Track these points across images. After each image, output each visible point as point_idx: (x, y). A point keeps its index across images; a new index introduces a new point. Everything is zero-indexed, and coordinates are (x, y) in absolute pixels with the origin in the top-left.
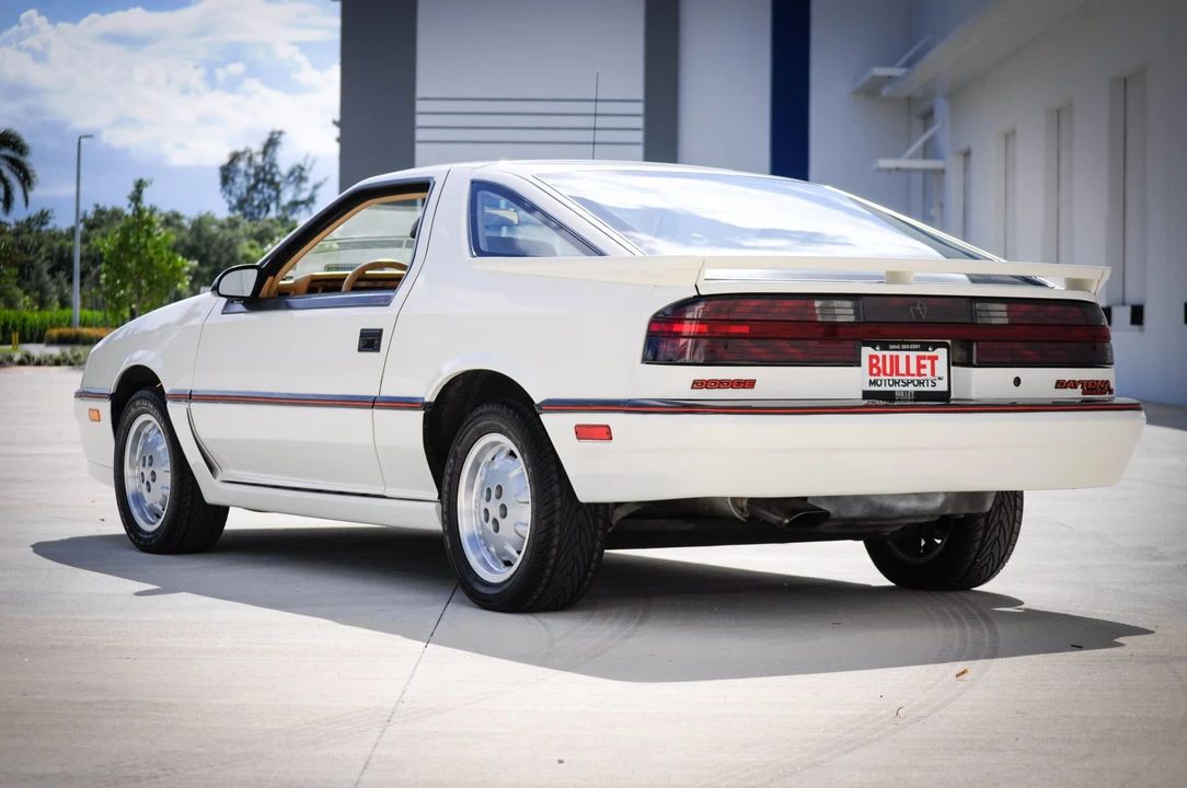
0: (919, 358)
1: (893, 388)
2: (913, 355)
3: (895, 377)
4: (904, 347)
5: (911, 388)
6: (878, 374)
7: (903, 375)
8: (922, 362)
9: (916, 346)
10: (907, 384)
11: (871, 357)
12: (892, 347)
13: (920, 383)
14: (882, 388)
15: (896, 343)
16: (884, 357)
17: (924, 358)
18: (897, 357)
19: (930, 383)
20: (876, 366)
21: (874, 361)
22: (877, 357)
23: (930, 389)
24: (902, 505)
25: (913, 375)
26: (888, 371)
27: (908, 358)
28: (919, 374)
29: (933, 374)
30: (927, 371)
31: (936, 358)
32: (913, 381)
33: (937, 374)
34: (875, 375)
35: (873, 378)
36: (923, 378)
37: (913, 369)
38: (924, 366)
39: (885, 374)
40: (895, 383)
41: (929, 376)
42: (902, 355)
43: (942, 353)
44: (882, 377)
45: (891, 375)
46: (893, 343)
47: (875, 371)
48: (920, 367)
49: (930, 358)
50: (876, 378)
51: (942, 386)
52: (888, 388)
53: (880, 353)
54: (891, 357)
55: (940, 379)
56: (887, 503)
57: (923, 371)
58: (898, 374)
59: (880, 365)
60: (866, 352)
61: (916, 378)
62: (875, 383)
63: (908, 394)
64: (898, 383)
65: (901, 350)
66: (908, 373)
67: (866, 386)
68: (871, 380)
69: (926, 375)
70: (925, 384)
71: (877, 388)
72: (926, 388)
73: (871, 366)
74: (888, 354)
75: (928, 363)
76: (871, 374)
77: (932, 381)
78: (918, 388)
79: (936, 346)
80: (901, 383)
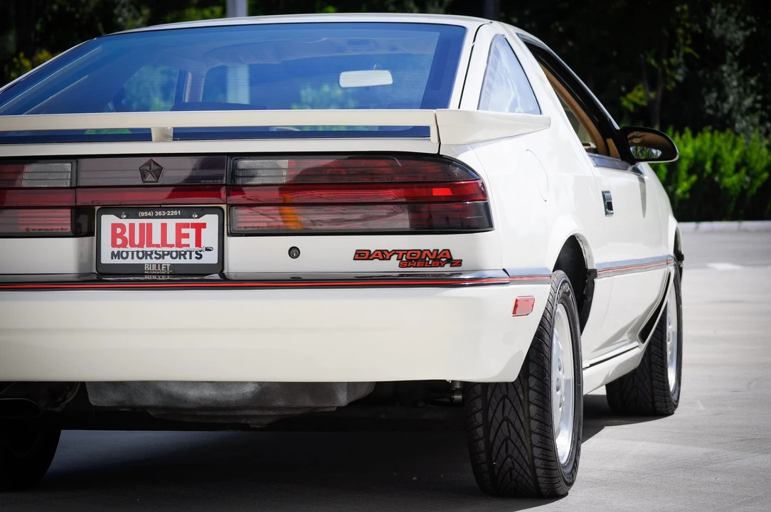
0: (179, 227)
1: (143, 261)
2: (171, 224)
3: (146, 249)
4: (159, 213)
5: (168, 260)
6: (124, 245)
7: (157, 246)
8: (184, 231)
9: (175, 213)
10: (162, 256)
11: (114, 226)
12: (143, 214)
13: (179, 255)
14: (129, 261)
15: (148, 209)
16: (132, 226)
17: (187, 226)
18: (150, 226)
19: (194, 255)
20: (121, 236)
21: (119, 230)
22: (122, 226)
23: (194, 261)
24: (193, 394)
25: (172, 246)
26: (137, 242)
27: (164, 227)
28: (179, 244)
29: (198, 243)
30: (191, 241)
31: (204, 225)
32: (170, 253)
33: (204, 244)
34: (119, 246)
35: (116, 250)
36: (185, 249)
37: (171, 239)
38: (187, 236)
39: (133, 245)
40: (145, 255)
41: (193, 247)
42: (156, 224)
43: (211, 221)
44: (129, 248)
45: (141, 245)
46: (144, 210)
47: (119, 241)
48: (180, 236)
49: (194, 225)
50: (121, 249)
51: (211, 258)
52: (136, 261)
53: (127, 222)
54: (142, 226)
55: (207, 249)
56: (175, 390)
57: (184, 241)
58: (150, 245)
59: (127, 235)
60: (108, 221)
61: (174, 249)
62: (119, 255)
63: (163, 267)
64: (150, 255)
65: (154, 217)
66: (164, 243)
67: (106, 259)
68: (113, 253)
69: (188, 245)
70: (188, 256)
71: (121, 261)
72: (188, 261)
73: (114, 236)
74: (137, 222)
75: (192, 232)
76: (114, 244)
77: (196, 253)
78: (177, 261)
79: (202, 211)
80: (154, 255)
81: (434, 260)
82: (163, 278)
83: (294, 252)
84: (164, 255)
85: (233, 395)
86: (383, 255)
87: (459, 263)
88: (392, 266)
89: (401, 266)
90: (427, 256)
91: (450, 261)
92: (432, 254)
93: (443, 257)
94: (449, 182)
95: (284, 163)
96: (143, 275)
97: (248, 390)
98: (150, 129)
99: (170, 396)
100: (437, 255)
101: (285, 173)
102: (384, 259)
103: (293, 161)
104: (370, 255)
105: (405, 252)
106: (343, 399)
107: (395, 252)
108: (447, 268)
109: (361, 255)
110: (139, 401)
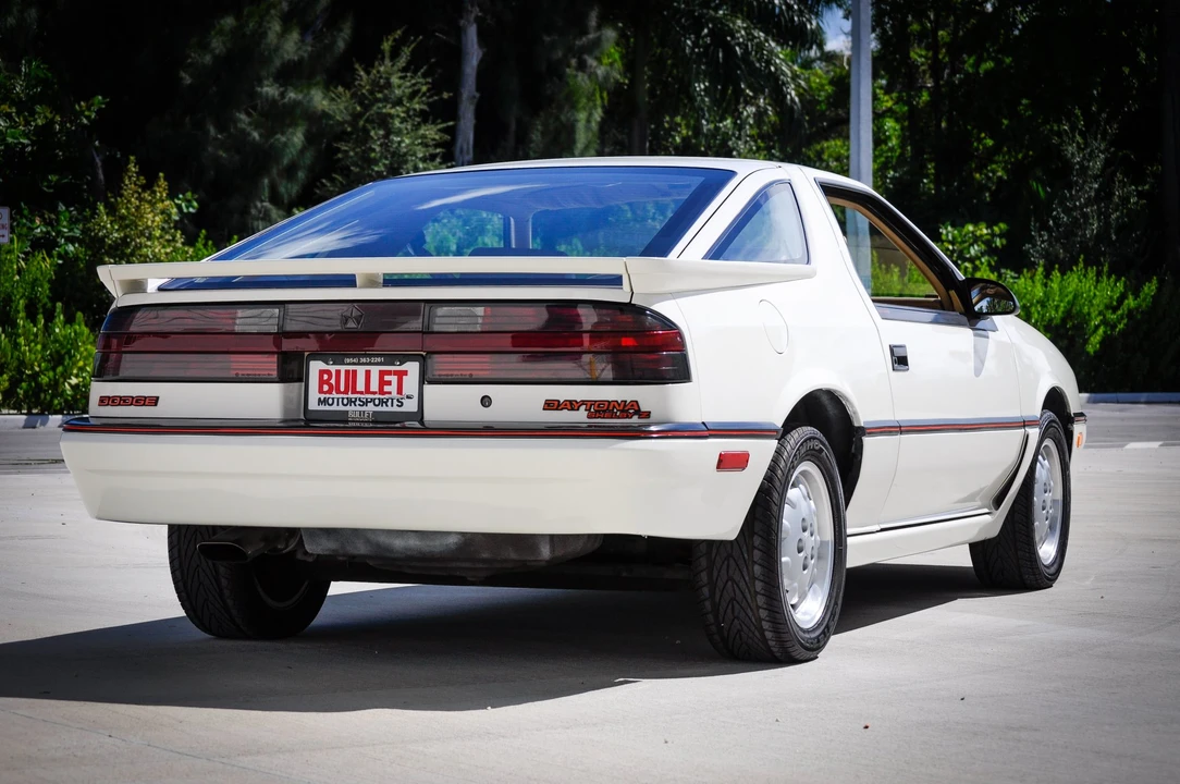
0: (382, 373)
1: (348, 408)
2: (375, 371)
3: (350, 395)
4: (363, 360)
5: (371, 408)
6: (330, 392)
7: (361, 393)
8: (387, 378)
9: (379, 360)
10: (365, 403)
11: (322, 372)
12: (348, 360)
13: (382, 402)
14: (334, 408)
15: (354, 356)
16: (338, 372)
17: (389, 373)
18: (355, 372)
19: (395, 402)
20: (328, 382)
21: (326, 377)
22: (329, 372)
23: (395, 409)
24: (398, 543)
25: (374, 393)
26: (342, 389)
27: (368, 373)
28: (381, 391)
29: (400, 391)
30: (393, 388)
31: (405, 373)
32: (373, 400)
33: (406, 391)
34: (325, 393)
35: (322, 396)
36: (387, 396)
37: (374, 386)
38: (389, 383)
39: (338, 392)
40: (350, 402)
41: (394, 394)
42: (361, 370)
43: (413, 368)
44: (335, 395)
45: (346, 392)
46: (349, 356)
47: (326, 388)
48: (383, 383)
49: (396, 373)
50: (327, 396)
51: (411, 406)
52: (341, 408)
53: (333, 368)
54: (347, 372)
55: (408, 397)
56: (383, 539)
57: (386, 388)
58: (354, 392)
59: (333, 381)
60: (316, 367)
61: (377, 396)
62: (325, 402)
63: (366, 415)
64: (354, 402)
65: (359, 364)
66: (368, 390)
67: (313, 405)
68: (320, 399)
69: (390, 393)
70: (389, 403)
71: (327, 408)
72: (389, 409)
73: (322, 382)
74: (343, 368)
75: (394, 379)
76: (321, 391)
77: (398, 400)
78: (379, 409)
79: (404, 359)
80: (358, 402)
81: (622, 411)
82: (366, 425)
83: (486, 401)
84: (367, 402)
85: (436, 546)
86: (572, 405)
87: (648, 415)
88: (581, 416)
89: (589, 417)
90: (614, 407)
91: (638, 412)
92: (619, 405)
93: (630, 409)
94: (642, 332)
95: (480, 310)
96: (347, 422)
97: (452, 540)
98: (354, 275)
99: (378, 545)
100: (625, 406)
101: (480, 321)
102: (572, 409)
103: (489, 309)
104: (559, 405)
105: (594, 402)
106: (546, 552)
107: (584, 402)
108: (635, 420)
109: (550, 405)
110: (351, 550)
